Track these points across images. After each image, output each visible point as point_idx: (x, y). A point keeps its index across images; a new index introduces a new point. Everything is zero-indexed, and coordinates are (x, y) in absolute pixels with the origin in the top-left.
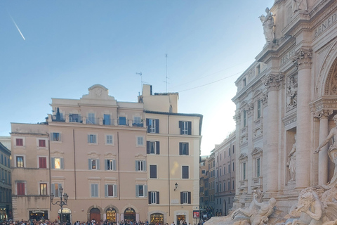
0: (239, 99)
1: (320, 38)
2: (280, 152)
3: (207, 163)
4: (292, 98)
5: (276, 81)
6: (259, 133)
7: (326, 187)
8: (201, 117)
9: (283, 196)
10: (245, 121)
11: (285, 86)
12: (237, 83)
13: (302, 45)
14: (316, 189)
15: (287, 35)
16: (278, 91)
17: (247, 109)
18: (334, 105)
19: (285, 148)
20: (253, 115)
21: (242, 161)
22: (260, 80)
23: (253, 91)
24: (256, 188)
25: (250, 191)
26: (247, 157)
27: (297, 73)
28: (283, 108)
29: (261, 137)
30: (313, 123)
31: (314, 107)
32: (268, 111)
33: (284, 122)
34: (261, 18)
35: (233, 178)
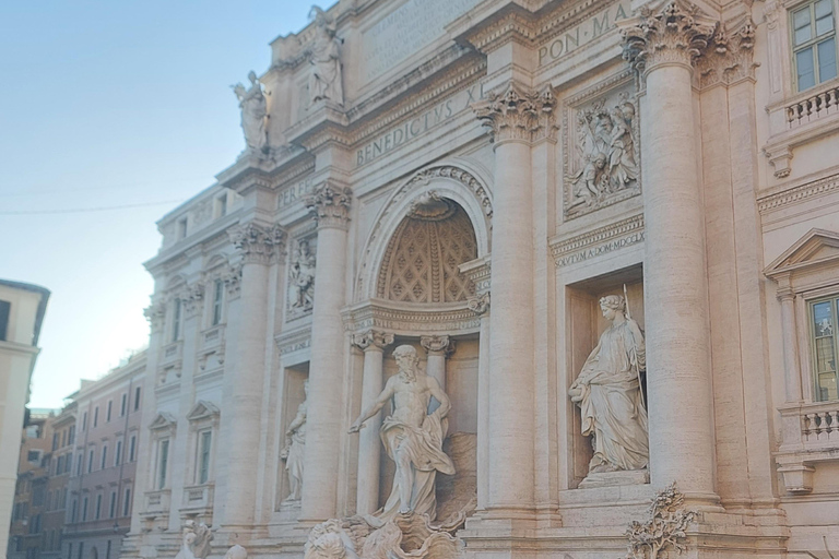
0: (165, 266)
1: (368, 170)
2: (265, 421)
3: (48, 431)
4: (303, 290)
5: (265, 243)
6: (212, 363)
7: (374, 521)
8: (45, 294)
9: (267, 543)
10: (176, 326)
11: (287, 260)
12: (164, 225)
13: (328, 175)
14: (350, 525)
15: (297, 143)
16: (268, 266)
17: (184, 295)
18: (396, 324)
19: (279, 411)
20: (200, 315)
21: (162, 434)
22: (223, 233)
23: (205, 254)
24: (193, 516)
25: (175, 523)
26: (174, 424)
27: (316, 235)
28: (278, 311)
29: (217, 374)
30: (348, 358)
31: (353, 320)
32: (240, 312)
33: (281, 345)
34: (238, 90)
35: (128, 481)
